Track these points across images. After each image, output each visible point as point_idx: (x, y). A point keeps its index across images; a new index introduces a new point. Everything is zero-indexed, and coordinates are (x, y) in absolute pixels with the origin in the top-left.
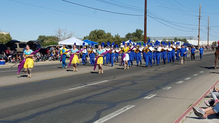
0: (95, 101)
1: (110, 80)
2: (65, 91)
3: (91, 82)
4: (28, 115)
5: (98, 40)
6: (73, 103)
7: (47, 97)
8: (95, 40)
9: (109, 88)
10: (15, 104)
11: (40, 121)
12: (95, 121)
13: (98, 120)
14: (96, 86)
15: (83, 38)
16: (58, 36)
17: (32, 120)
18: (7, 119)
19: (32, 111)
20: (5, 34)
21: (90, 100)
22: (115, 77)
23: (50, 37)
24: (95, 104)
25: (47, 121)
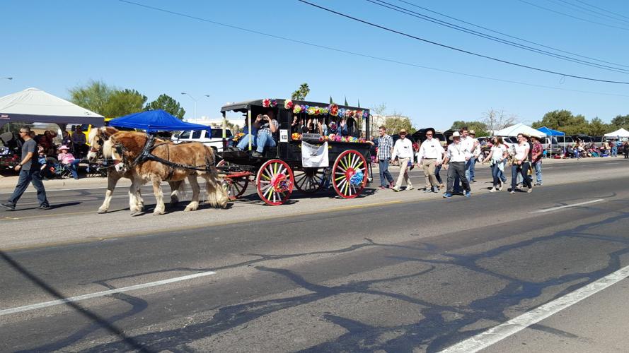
0: (597, 235)
1: (608, 199)
2: (532, 213)
3: (573, 200)
4: (488, 249)
5: (559, 128)
6: (558, 235)
7: (506, 221)
8: (554, 129)
9: (614, 213)
10: (458, 230)
11: (512, 261)
12: (615, 270)
13: (618, 269)
14: (586, 207)
15: (531, 124)
16: (488, 122)
17: (499, 258)
18: (456, 252)
19: (490, 242)
20: (402, 119)
21: (586, 231)
22: (615, 195)
23: (472, 124)
24: (601, 241)
25: (524, 263)
